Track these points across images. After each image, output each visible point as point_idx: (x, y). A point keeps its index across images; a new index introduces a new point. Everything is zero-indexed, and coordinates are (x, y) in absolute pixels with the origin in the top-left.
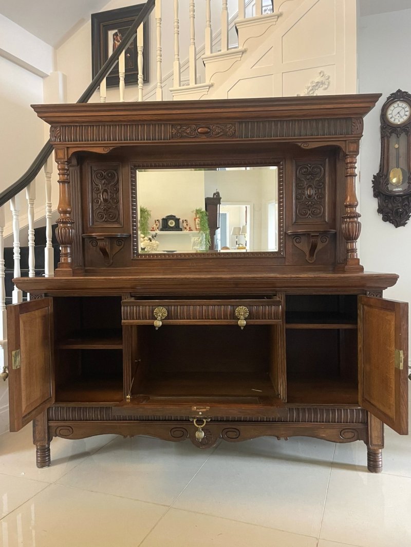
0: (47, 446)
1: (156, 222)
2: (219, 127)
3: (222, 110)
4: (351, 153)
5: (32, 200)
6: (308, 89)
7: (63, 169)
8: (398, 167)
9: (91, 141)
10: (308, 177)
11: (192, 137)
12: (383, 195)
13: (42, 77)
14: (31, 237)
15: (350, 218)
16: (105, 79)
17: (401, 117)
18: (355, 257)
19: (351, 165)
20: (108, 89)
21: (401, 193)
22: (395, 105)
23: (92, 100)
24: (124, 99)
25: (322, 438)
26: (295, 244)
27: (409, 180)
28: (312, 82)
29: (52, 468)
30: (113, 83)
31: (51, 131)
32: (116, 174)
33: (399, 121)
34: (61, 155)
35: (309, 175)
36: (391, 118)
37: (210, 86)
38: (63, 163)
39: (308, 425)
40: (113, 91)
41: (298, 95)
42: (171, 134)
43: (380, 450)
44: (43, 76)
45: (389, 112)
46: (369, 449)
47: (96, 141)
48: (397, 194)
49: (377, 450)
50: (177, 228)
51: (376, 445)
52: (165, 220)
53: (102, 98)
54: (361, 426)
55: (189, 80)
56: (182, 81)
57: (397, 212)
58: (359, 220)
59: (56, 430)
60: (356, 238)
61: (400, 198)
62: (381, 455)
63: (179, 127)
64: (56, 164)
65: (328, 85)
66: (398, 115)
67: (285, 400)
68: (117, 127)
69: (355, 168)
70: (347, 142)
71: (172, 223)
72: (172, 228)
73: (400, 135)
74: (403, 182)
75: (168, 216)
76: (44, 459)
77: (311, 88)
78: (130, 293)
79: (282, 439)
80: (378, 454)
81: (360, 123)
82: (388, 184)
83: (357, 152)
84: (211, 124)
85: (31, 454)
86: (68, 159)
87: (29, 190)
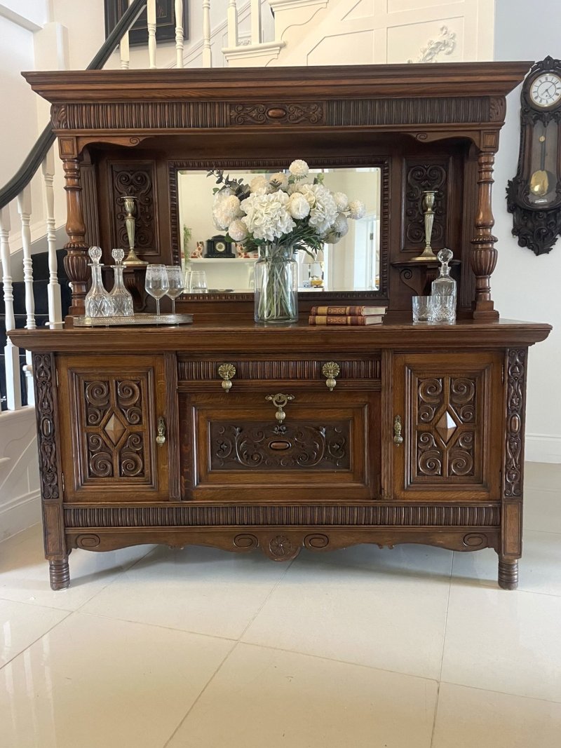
0: (64, 561)
1: (198, 245)
2: (298, 108)
3: (303, 83)
4: (487, 150)
5: (27, 214)
6: (424, 53)
7: (72, 170)
8: (543, 169)
9: (111, 128)
10: (423, 184)
11: (259, 122)
12: (521, 209)
13: (32, 31)
14: (27, 270)
15: (482, 243)
16: (127, 33)
17: (550, 97)
18: (488, 299)
19: (487, 166)
20: (132, 48)
21: (546, 207)
22: (543, 79)
23: (109, 66)
24: (155, 65)
25: (438, 545)
26: (404, 280)
27: (557, 188)
28: (430, 43)
29: (72, 590)
30: (139, 39)
31: (52, 112)
32: (148, 177)
33: (547, 102)
34: (68, 149)
35: (425, 180)
36: (536, 98)
37: (282, 46)
38: (71, 161)
39: (420, 529)
40: (139, 52)
41: (409, 61)
42: (228, 117)
43: (516, 561)
44: (33, 29)
45: (534, 89)
46: (500, 559)
47: (119, 127)
48: (540, 208)
49: (513, 560)
50: (228, 253)
51: (512, 554)
52: (212, 243)
53: (123, 63)
54: (491, 529)
55: (250, 36)
56: (240, 38)
57: (539, 234)
58: (496, 246)
59: (76, 539)
60: (490, 272)
61: (545, 214)
62: (517, 567)
63: (240, 108)
64: (62, 162)
65: (453, 47)
66: (546, 94)
67: (390, 497)
68: (150, 107)
69: (492, 171)
70: (482, 132)
71: (220, 247)
72: (221, 253)
73: (548, 122)
74: (549, 191)
75: (214, 237)
76: (60, 579)
77: (428, 51)
78: (176, 351)
79: (386, 548)
80: (514, 565)
81: (502, 104)
82: (528, 194)
83: (495, 148)
84: (288, 104)
85: (42, 572)
86: (78, 155)
87: (21, 200)
